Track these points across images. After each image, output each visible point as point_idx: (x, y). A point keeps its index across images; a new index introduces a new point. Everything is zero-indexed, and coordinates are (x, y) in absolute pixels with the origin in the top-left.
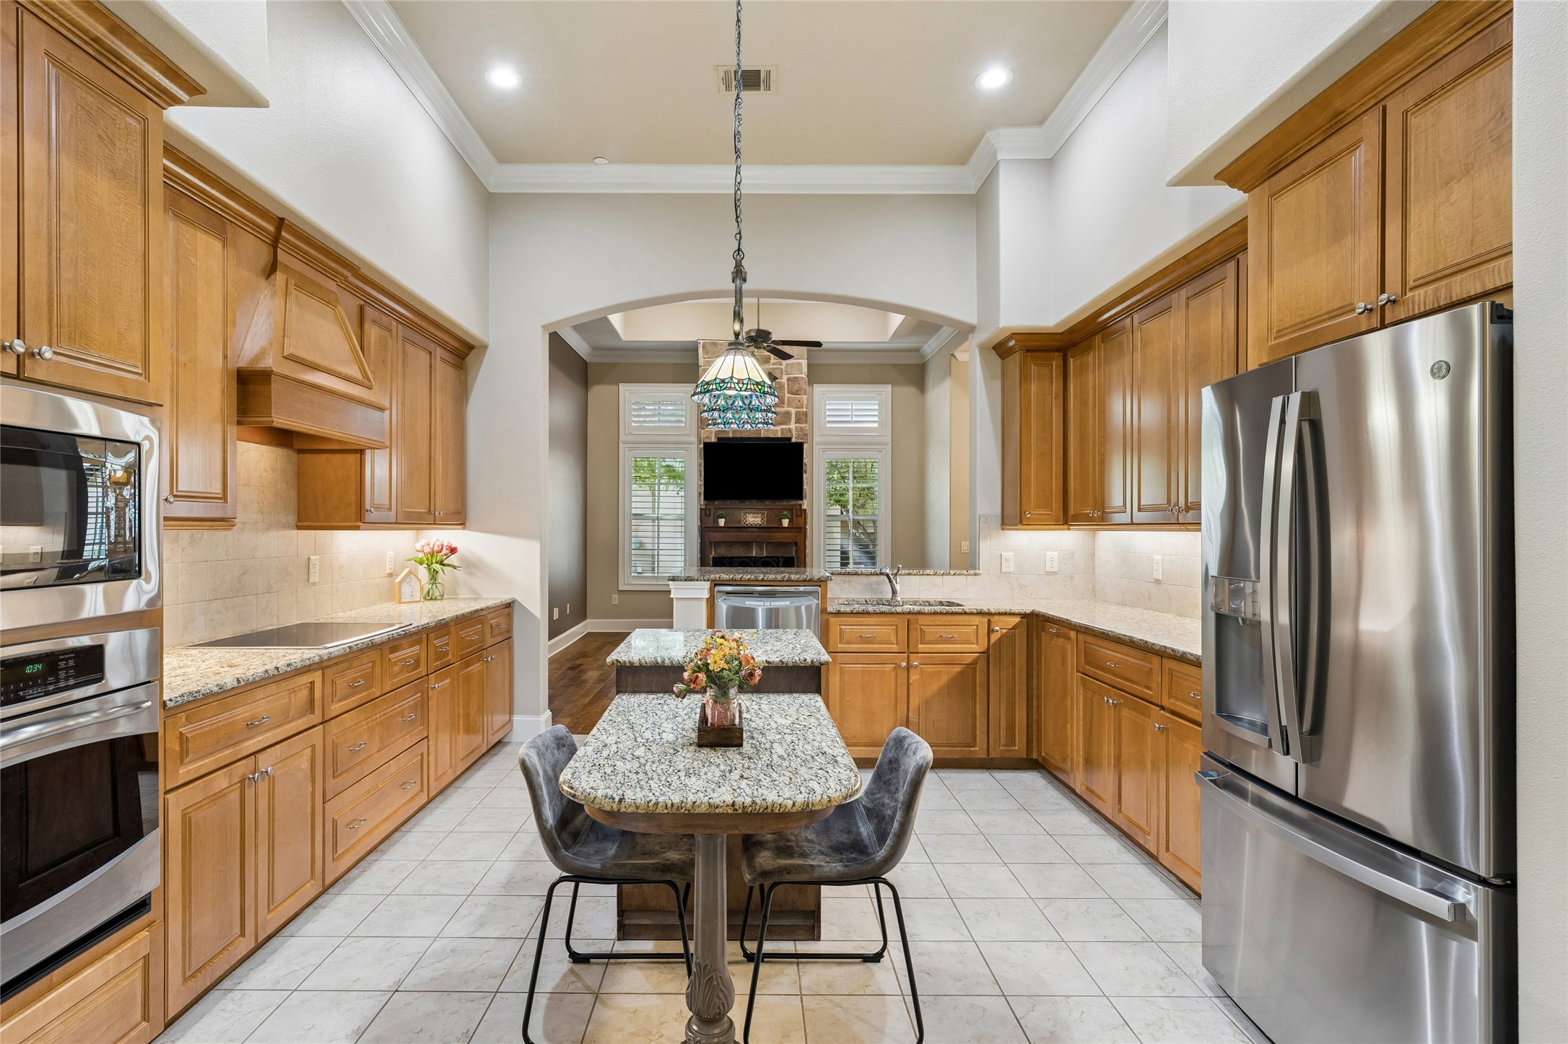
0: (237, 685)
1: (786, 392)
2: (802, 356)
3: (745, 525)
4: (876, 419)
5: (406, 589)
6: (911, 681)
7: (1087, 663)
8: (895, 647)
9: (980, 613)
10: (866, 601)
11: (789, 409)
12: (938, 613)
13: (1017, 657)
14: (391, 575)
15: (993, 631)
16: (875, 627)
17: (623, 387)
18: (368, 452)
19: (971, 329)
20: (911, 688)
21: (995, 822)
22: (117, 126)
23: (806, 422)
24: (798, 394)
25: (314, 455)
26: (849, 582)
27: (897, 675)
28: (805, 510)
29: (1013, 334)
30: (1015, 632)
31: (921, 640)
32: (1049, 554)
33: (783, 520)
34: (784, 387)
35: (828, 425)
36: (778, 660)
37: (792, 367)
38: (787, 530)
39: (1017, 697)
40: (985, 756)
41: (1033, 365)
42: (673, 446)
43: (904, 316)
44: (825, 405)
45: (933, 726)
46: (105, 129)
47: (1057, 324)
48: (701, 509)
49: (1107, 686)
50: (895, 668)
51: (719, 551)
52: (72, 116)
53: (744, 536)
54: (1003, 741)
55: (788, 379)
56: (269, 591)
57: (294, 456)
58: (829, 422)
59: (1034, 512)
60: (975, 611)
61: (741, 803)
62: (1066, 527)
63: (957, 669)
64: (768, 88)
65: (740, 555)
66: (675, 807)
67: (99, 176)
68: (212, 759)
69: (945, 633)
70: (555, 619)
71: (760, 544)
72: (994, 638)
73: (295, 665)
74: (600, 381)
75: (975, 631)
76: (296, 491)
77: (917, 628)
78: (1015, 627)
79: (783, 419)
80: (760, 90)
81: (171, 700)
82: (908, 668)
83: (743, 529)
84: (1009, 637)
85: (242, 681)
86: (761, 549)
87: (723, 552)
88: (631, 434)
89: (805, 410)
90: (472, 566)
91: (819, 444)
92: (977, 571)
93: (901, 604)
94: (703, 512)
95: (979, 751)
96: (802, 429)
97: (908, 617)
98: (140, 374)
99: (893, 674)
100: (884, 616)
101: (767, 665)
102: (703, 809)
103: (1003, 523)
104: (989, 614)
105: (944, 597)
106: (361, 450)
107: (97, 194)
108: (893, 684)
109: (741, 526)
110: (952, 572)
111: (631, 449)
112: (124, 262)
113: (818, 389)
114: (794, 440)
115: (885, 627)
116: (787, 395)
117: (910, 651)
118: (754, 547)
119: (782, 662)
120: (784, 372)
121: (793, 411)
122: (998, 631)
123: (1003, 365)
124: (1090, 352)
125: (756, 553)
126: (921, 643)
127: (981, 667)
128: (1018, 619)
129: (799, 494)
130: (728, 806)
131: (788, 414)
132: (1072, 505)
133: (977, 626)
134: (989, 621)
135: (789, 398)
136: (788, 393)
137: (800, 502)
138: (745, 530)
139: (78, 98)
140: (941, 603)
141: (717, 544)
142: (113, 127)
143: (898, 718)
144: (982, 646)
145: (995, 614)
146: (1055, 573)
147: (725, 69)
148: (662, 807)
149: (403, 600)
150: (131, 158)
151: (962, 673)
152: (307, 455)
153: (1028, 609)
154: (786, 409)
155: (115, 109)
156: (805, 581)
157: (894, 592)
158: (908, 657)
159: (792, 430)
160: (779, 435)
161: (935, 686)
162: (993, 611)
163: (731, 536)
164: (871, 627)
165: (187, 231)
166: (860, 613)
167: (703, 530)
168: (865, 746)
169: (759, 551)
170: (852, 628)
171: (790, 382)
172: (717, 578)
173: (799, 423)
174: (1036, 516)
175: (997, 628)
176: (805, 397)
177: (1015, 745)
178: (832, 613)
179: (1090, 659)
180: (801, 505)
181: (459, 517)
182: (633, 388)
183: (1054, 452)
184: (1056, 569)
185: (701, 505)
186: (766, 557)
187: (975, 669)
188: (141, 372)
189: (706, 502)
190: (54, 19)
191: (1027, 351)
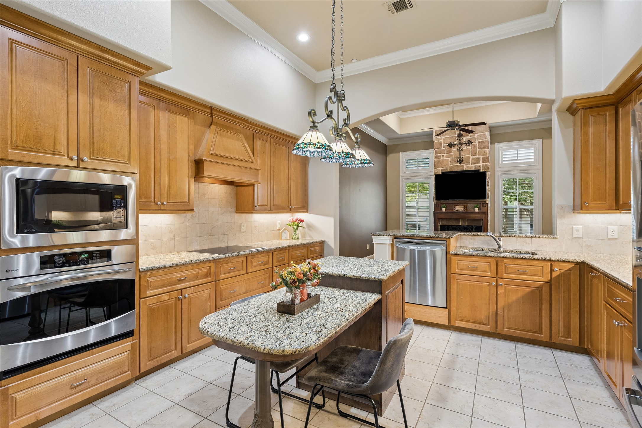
0: (172, 266)
1: (477, 148)
2: (486, 130)
3: (455, 211)
4: (533, 157)
5: (283, 235)
6: (499, 293)
7: (608, 296)
8: (489, 274)
9: (545, 260)
10: (482, 249)
11: (479, 156)
12: (516, 258)
13: (572, 287)
14: (279, 230)
15: (554, 271)
16: (477, 263)
17: (402, 154)
18: (256, 186)
19: (552, 102)
20: (499, 296)
21: (534, 380)
22: (117, 85)
23: (488, 161)
24: (484, 149)
25: (240, 187)
26: (474, 239)
27: (490, 289)
28: (488, 204)
29: (574, 100)
30: (570, 273)
31: (505, 272)
32: (611, 228)
33: (475, 209)
34: (476, 146)
35: (503, 162)
36: (359, 275)
37: (480, 136)
38: (477, 213)
39: (572, 310)
40: (548, 341)
41: (590, 117)
42: (424, 177)
43: (541, 104)
44: (502, 153)
45: (513, 319)
46: (112, 87)
47: (605, 89)
48: (434, 204)
49: (617, 313)
50: (489, 285)
51: (443, 222)
52: (98, 85)
53: (455, 216)
54: (561, 334)
55: (479, 142)
56: (224, 234)
57: (234, 188)
58: (504, 161)
59: (592, 203)
60: (541, 258)
61: (243, 343)
62: (618, 211)
63: (529, 289)
64: (411, 6)
65: (453, 225)
66: (220, 338)
67: (109, 102)
68: (161, 289)
69: (521, 269)
70: (367, 249)
71: (463, 220)
72: (554, 275)
73: (200, 260)
74: (392, 152)
75: (541, 270)
76: (235, 200)
77: (502, 265)
78: (570, 270)
79: (476, 161)
80: (408, 9)
81: (142, 269)
82: (497, 285)
83: (454, 213)
84: (567, 274)
85: (174, 264)
86: (464, 222)
87: (445, 223)
88: (405, 173)
89: (488, 156)
90: (310, 227)
91: (498, 172)
92: (555, 236)
93: (502, 252)
94: (435, 205)
95: (543, 336)
96: (486, 165)
97: (497, 259)
98: (128, 164)
99: (488, 288)
100: (483, 257)
101: (354, 277)
102: (229, 342)
103: (574, 209)
104: (551, 260)
105: (530, 250)
106: (253, 185)
107: (108, 108)
108: (487, 293)
109: (454, 211)
110: (537, 236)
111: (405, 179)
112: (120, 128)
113: (498, 146)
114: (481, 171)
115: (483, 263)
116: (478, 150)
117: (498, 276)
118: (461, 221)
119: (360, 277)
120: (476, 139)
121: (481, 157)
122: (557, 271)
123: (574, 119)
124: (630, 102)
125: (462, 224)
126: (505, 273)
127: (545, 290)
128: (573, 265)
129: (483, 195)
130: (238, 343)
131: (479, 159)
132: (621, 198)
133: (543, 267)
134: (551, 265)
135: (479, 151)
136: (479, 149)
137: (485, 200)
138: (456, 213)
139: (101, 79)
140: (528, 253)
141: (442, 219)
142: (115, 86)
143: (491, 310)
144: (547, 278)
145: (555, 261)
146: (616, 239)
147: (387, 4)
148: (215, 337)
149: (282, 239)
150: (123, 95)
151: (532, 292)
152: (239, 187)
153: (580, 260)
154: (477, 156)
155: (117, 80)
156: (438, 238)
157: (499, 246)
158: (497, 280)
159: (481, 166)
160: (474, 169)
161: (514, 298)
162: (553, 259)
163: (448, 216)
164: (475, 263)
165: (173, 116)
166: (468, 255)
167: (435, 213)
168: (471, 322)
169: (463, 223)
170: (464, 263)
171: (480, 144)
172: (395, 235)
173: (484, 162)
174: (593, 205)
175: (557, 269)
176: (488, 150)
177: (570, 338)
178: (452, 254)
179: (611, 294)
180: (485, 201)
181: (305, 208)
182: (405, 154)
183: (608, 166)
184: (616, 237)
185: (434, 202)
186: (466, 226)
187: (541, 291)
188: (127, 162)
189: (437, 201)
190: (92, 56)
191: (586, 108)
